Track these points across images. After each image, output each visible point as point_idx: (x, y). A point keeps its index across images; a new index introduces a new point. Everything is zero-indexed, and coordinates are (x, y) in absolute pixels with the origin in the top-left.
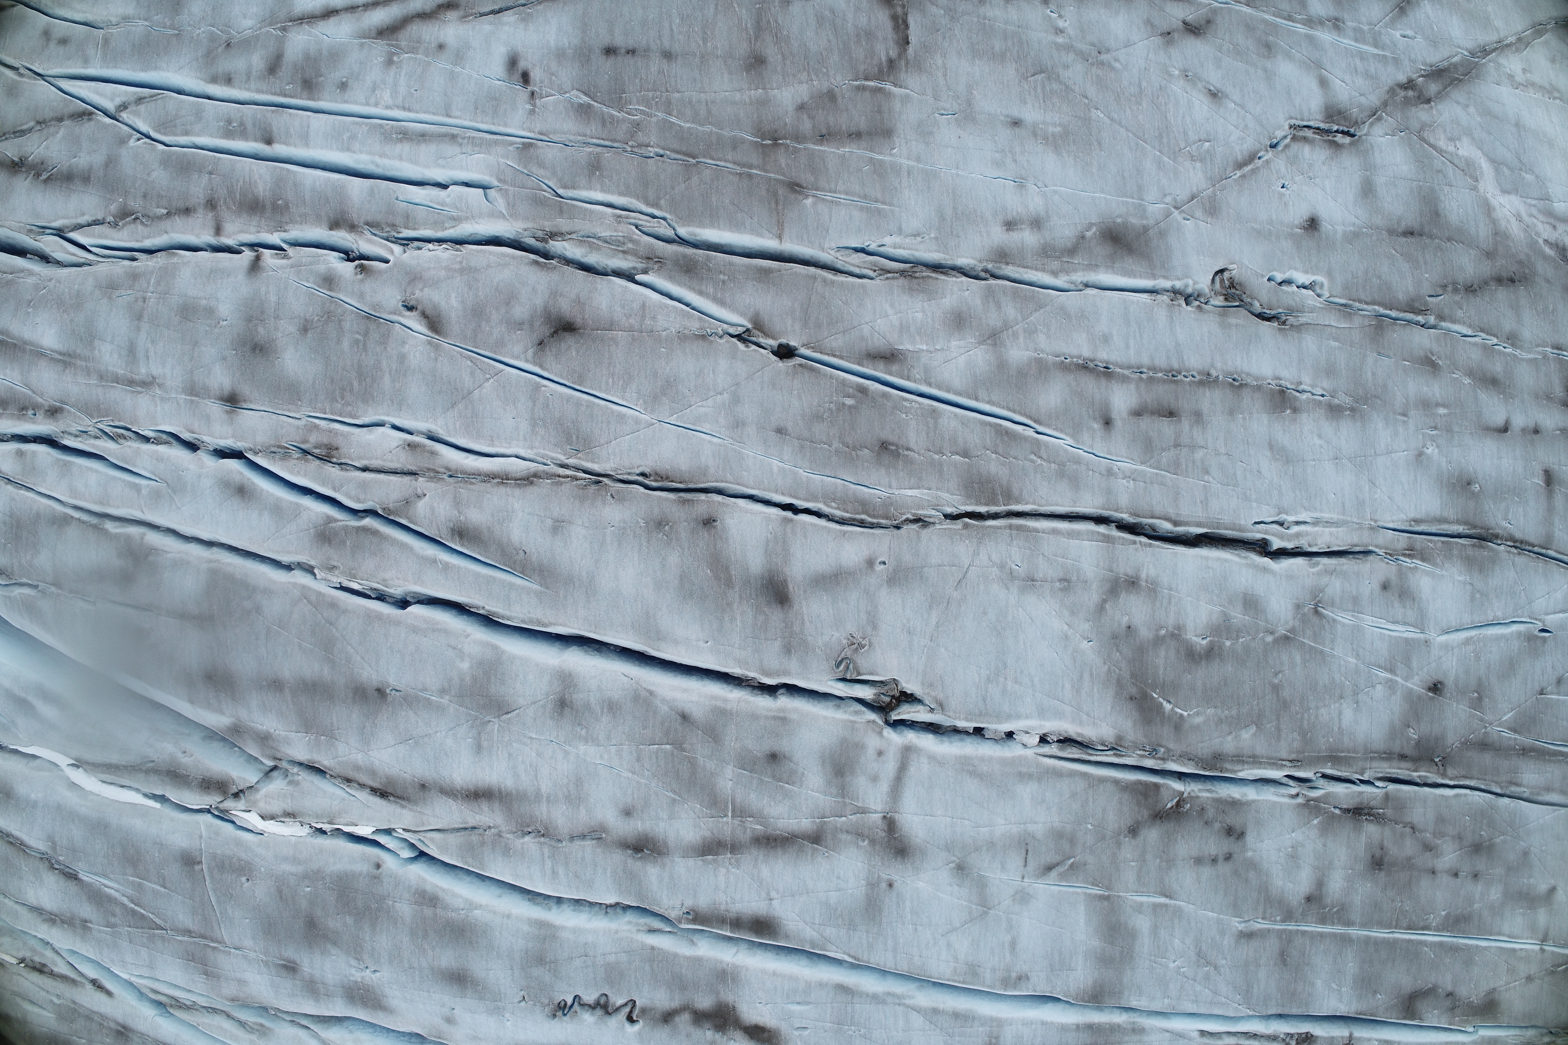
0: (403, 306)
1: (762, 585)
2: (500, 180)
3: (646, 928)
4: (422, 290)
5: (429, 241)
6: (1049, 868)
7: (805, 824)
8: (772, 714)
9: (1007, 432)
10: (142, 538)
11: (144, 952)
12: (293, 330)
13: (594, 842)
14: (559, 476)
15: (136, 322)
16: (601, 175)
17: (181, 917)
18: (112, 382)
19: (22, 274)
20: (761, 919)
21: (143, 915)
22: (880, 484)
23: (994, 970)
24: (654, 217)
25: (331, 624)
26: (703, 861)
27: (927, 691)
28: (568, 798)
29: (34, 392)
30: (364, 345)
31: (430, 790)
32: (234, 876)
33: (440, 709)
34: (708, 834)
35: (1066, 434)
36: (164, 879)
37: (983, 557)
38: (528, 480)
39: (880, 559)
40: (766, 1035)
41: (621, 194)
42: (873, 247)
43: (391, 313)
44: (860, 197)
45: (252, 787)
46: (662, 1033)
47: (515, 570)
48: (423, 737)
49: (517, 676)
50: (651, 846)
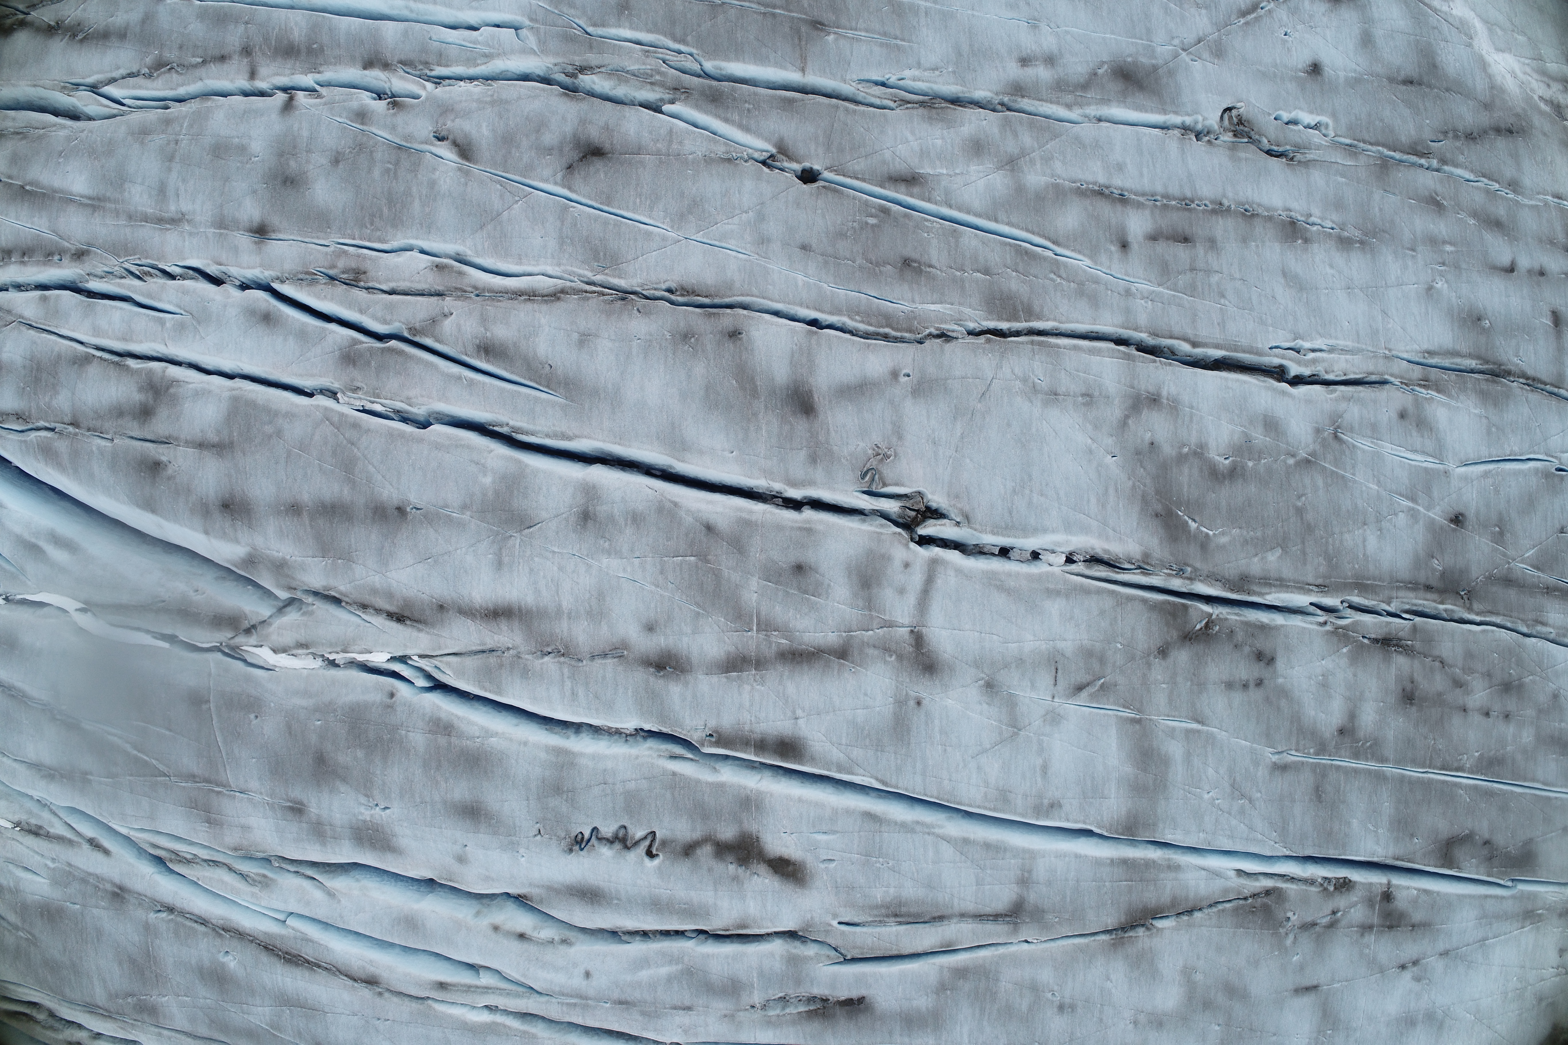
0: (434, 137)
1: (788, 395)
2: (531, 20)
3: (667, 754)
5: (461, 79)
6: (1080, 688)
7: (830, 638)
8: (797, 525)
9: (1027, 252)
10: (164, 372)
11: (145, 802)
12: (325, 162)
13: (616, 660)
14: (586, 292)
15: (167, 164)
16: (630, 14)
17: (186, 761)
18: (141, 221)
19: (54, 129)
20: (787, 740)
21: (146, 762)
22: (903, 299)
23: (1025, 796)
24: (680, 52)
26: (727, 678)
27: (953, 503)
28: (590, 614)
29: (61, 237)
31: (448, 611)
32: (242, 714)
33: (461, 525)
34: (732, 649)
35: (1084, 255)
36: (170, 722)
37: (1006, 370)
38: (555, 296)
39: (905, 372)
40: (791, 868)
41: (649, 31)
42: (893, 80)
43: (422, 143)
44: (879, 34)
45: (265, 621)
46: (683, 867)
47: (540, 384)
48: (443, 555)
49: (540, 489)
50: (674, 663)
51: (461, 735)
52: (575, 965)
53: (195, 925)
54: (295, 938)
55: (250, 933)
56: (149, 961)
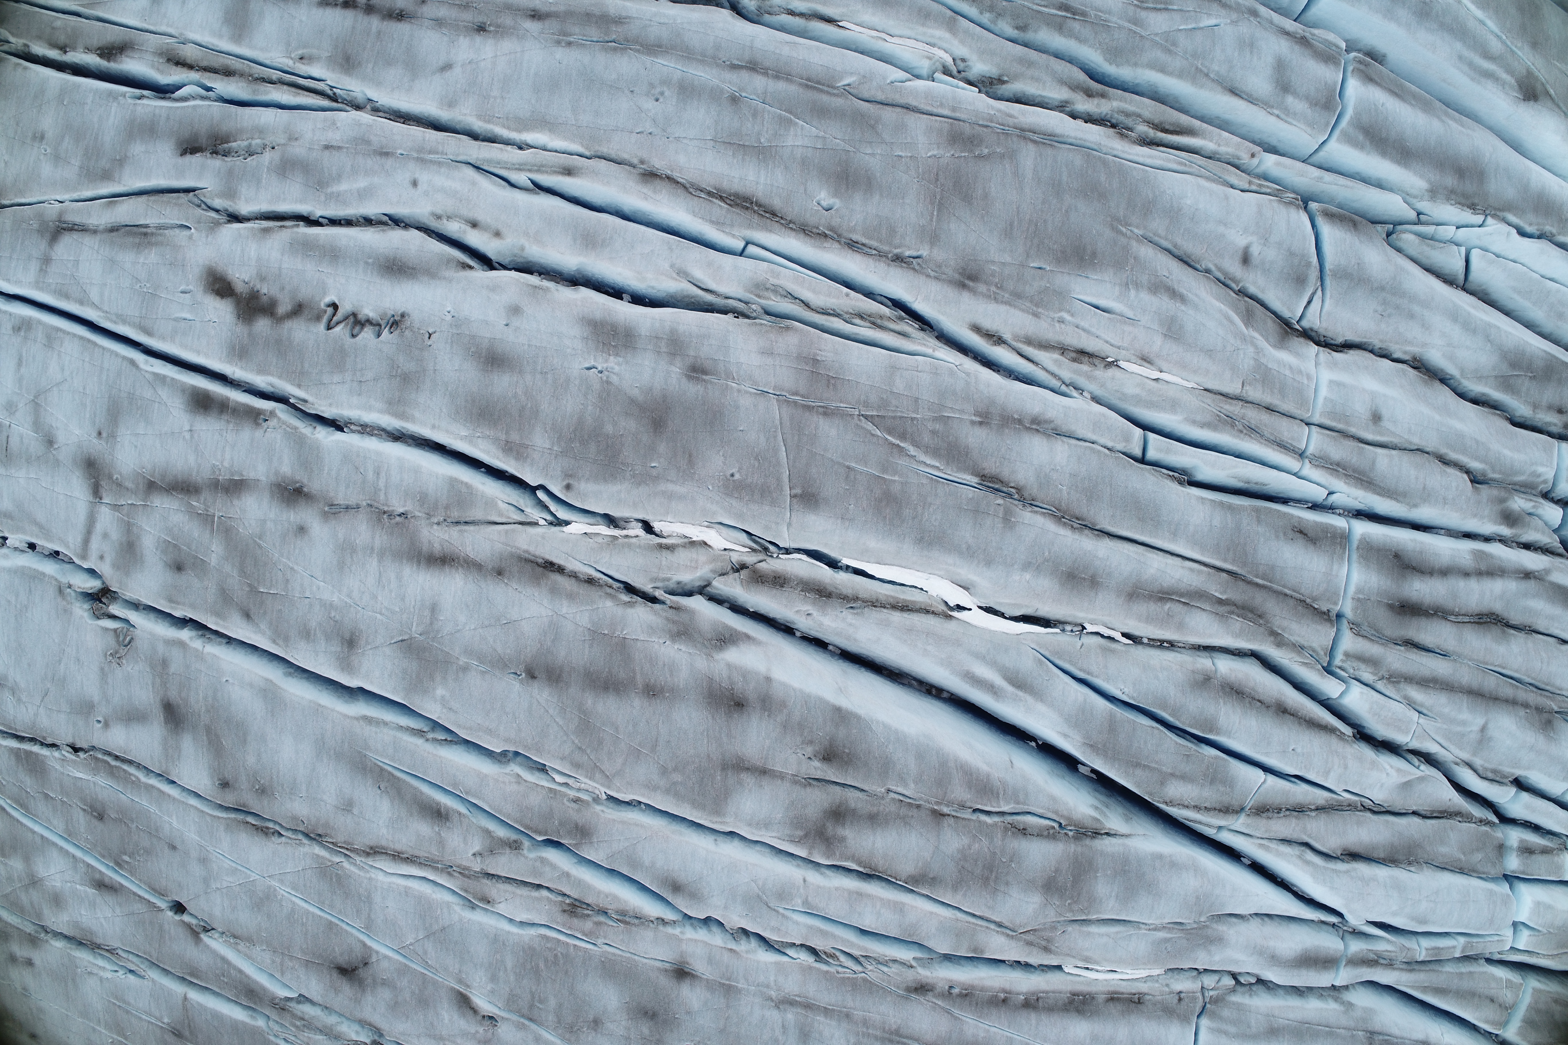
0: (496, 1021)
1: (183, 724)
3: (309, 405)
4: (477, 1032)
7: (159, 502)
10: (812, 852)
11: (899, 386)
12: (609, 1024)
13: (336, 502)
17: (833, 432)
18: (833, 1010)
20: (202, 410)
21: (890, 433)
22: (102, 787)
23: (35, 341)
25: (580, 748)
26: (242, 475)
27: (69, 606)
28: (353, 550)
29: (946, 1011)
30: (533, 997)
31: (493, 568)
32: (749, 480)
33: (468, 652)
34: (236, 502)
36: (847, 477)
37: (32, 712)
38: (374, 851)
39: (100, 725)
40: (217, 286)
42: (122, 973)
43: (507, 1019)
44: (131, 1014)
45: (720, 575)
46: (305, 293)
47: (390, 773)
48: (490, 625)
49: (390, 676)
50: (286, 494)
51: (496, 441)
52: (426, 193)
53: (864, 241)
54: (732, 226)
55: (790, 231)
56: (941, 199)
